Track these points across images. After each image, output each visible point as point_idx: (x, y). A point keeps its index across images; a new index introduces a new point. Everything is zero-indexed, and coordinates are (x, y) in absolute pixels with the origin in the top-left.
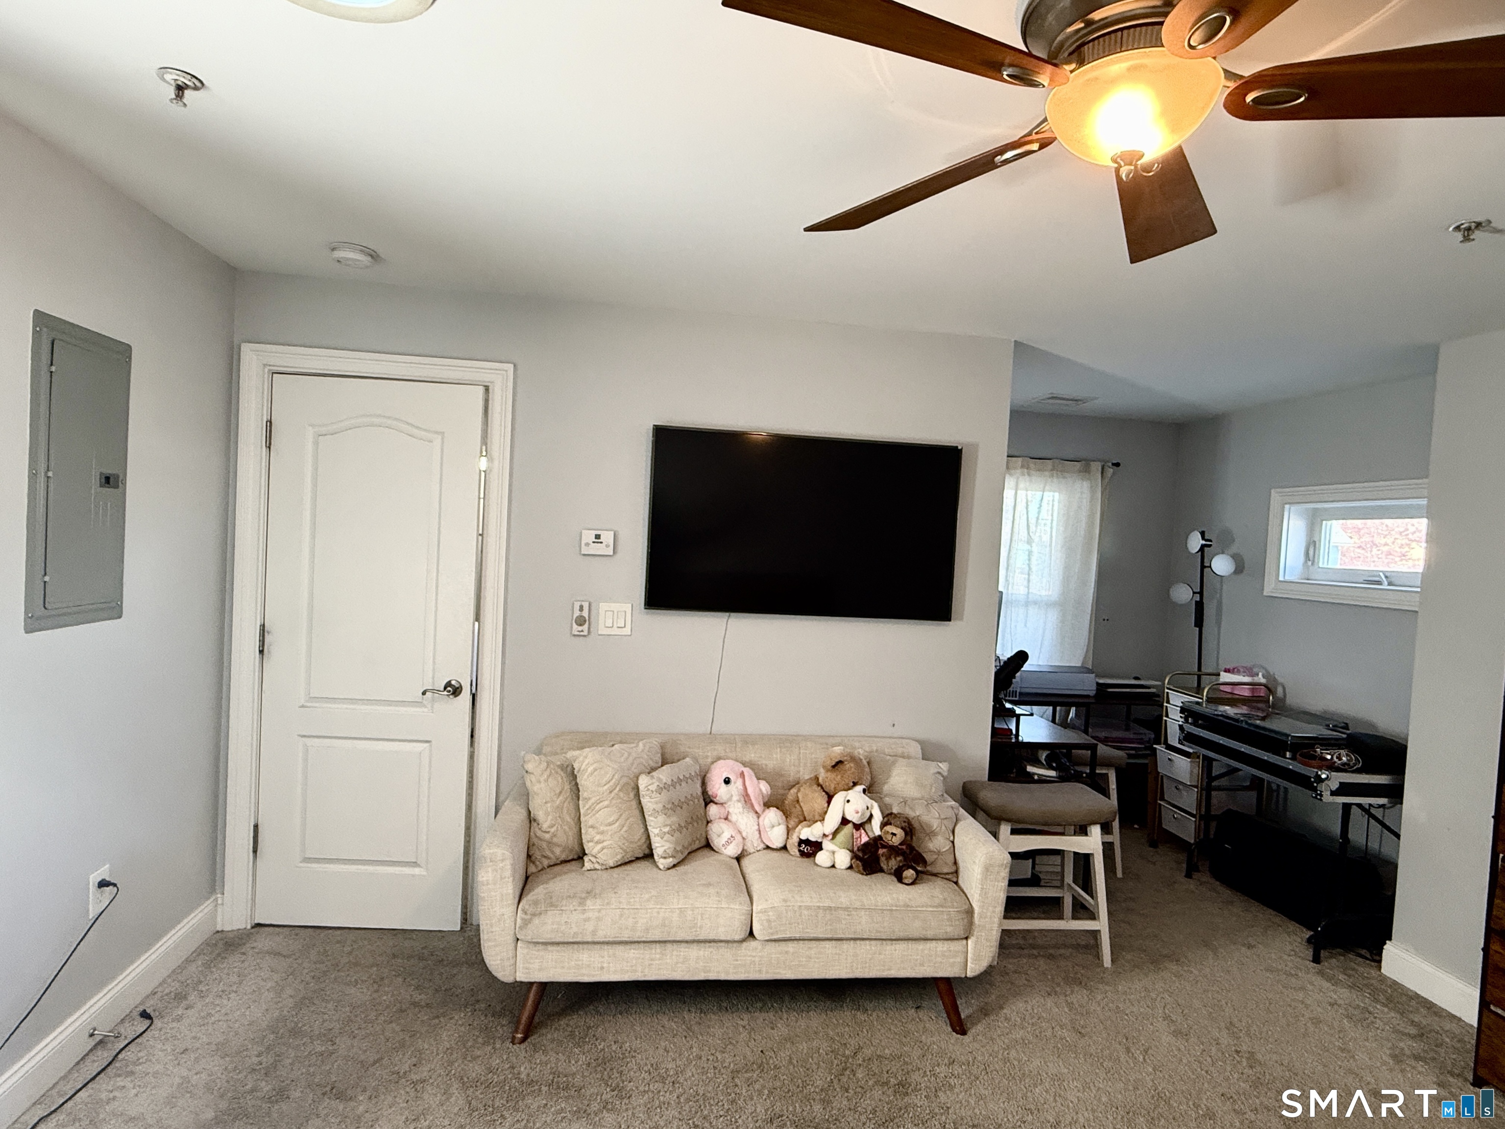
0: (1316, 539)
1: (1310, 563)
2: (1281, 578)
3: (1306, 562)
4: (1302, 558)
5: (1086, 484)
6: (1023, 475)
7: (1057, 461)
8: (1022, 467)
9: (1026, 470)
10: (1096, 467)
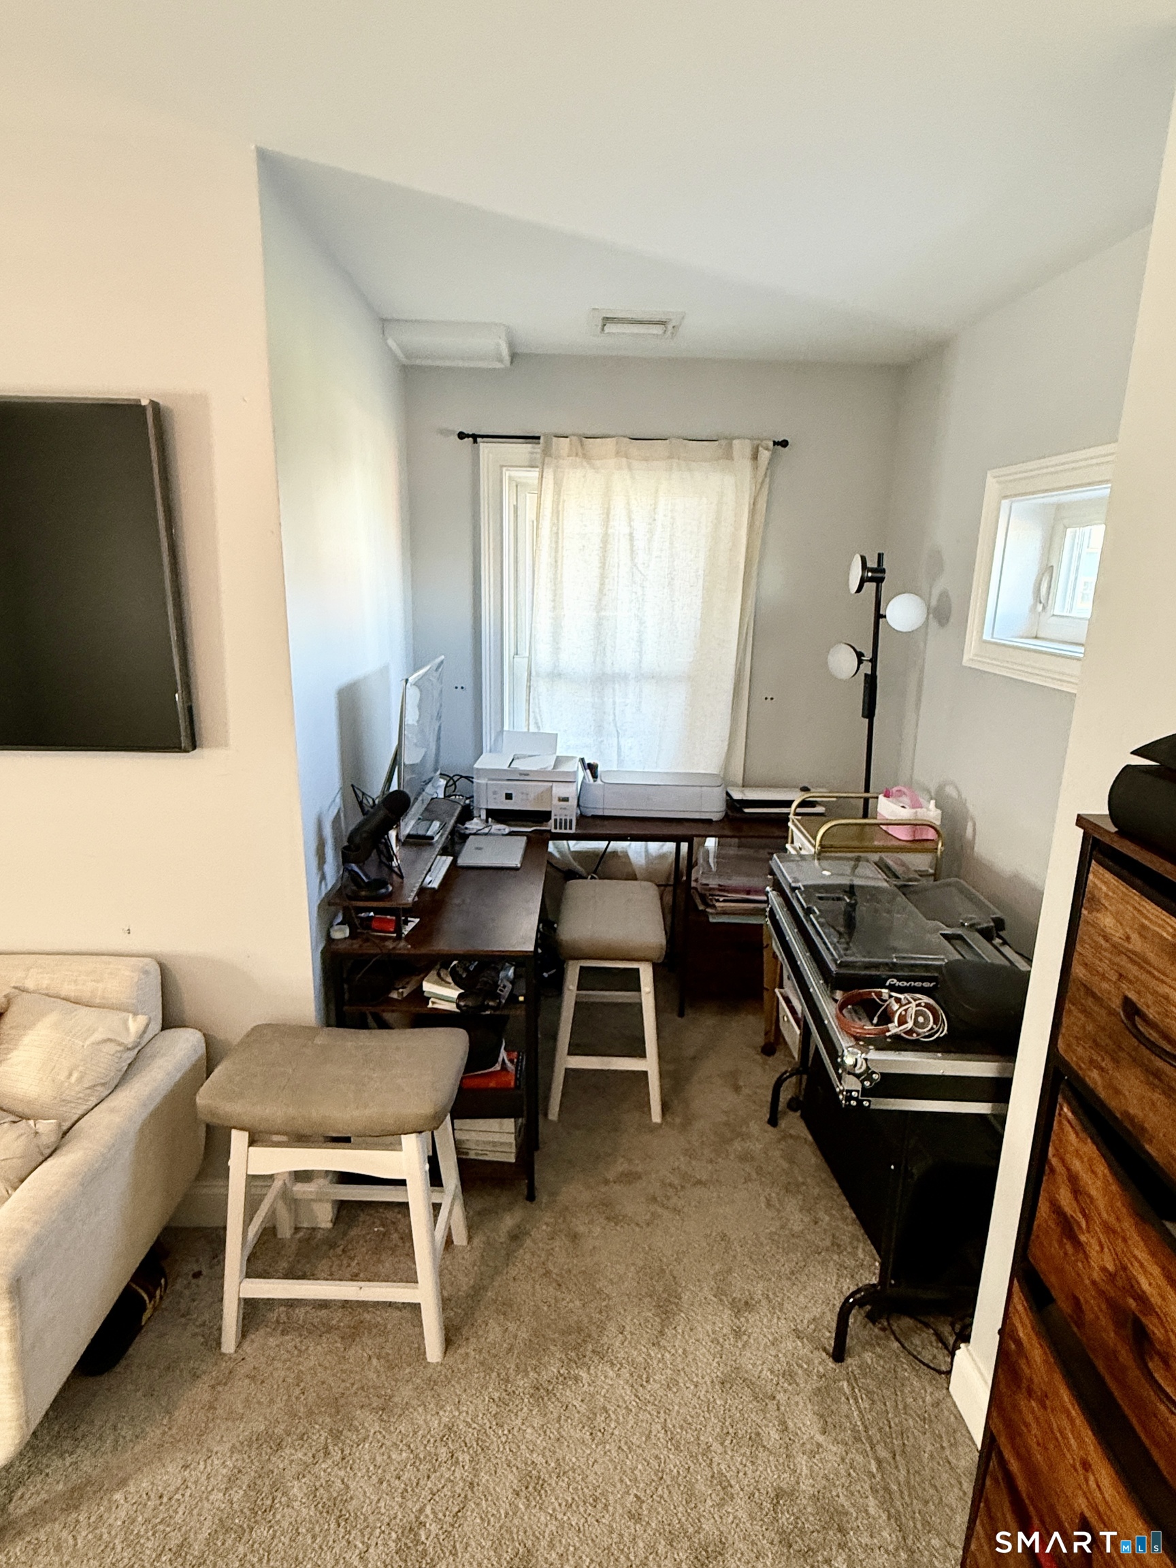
0: (1054, 563)
1: (1040, 607)
2: (986, 637)
3: (1035, 606)
4: (1029, 599)
5: (729, 480)
6: (620, 468)
7: (674, 441)
8: (618, 454)
9: (624, 460)
10: (742, 448)
